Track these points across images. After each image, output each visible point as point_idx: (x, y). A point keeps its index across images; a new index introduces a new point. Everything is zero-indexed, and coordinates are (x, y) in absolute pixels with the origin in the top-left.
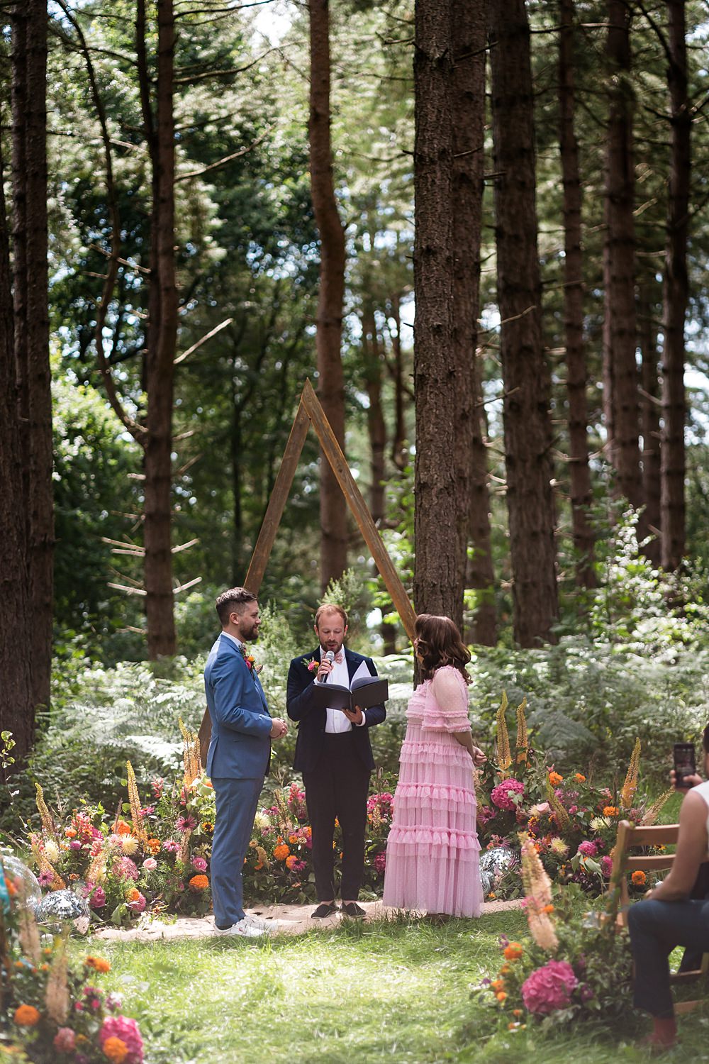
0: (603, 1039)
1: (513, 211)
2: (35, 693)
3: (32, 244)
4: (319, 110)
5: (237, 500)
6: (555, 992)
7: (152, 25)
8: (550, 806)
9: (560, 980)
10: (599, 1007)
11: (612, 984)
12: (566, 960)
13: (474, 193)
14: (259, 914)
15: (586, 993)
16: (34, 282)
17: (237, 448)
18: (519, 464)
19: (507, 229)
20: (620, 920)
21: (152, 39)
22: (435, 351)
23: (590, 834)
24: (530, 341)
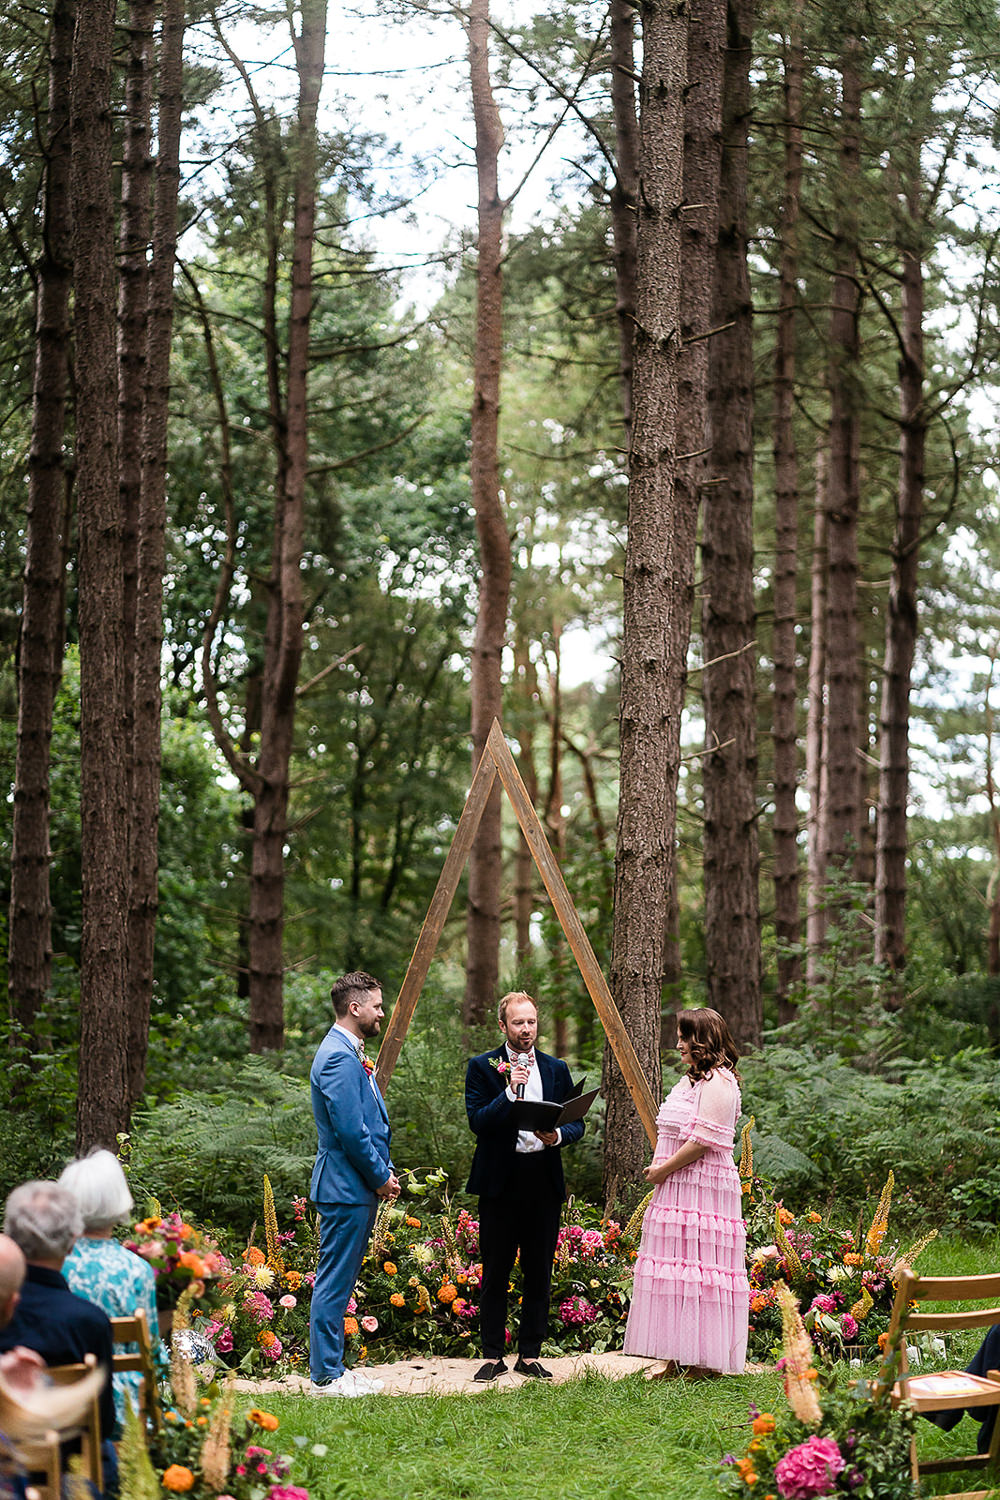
1: (725, 528)
3: (144, 544)
4: (486, 396)
5: (357, 864)
6: (818, 1475)
7: (283, 286)
8: (779, 1249)
9: (824, 1461)
10: (871, 1495)
11: (887, 1467)
12: (831, 1437)
13: (690, 503)
14: (418, 1368)
15: (855, 1477)
16: (147, 590)
17: (359, 800)
18: (722, 832)
19: (716, 547)
21: (282, 305)
22: (646, 690)
23: (827, 1285)
24: (738, 684)
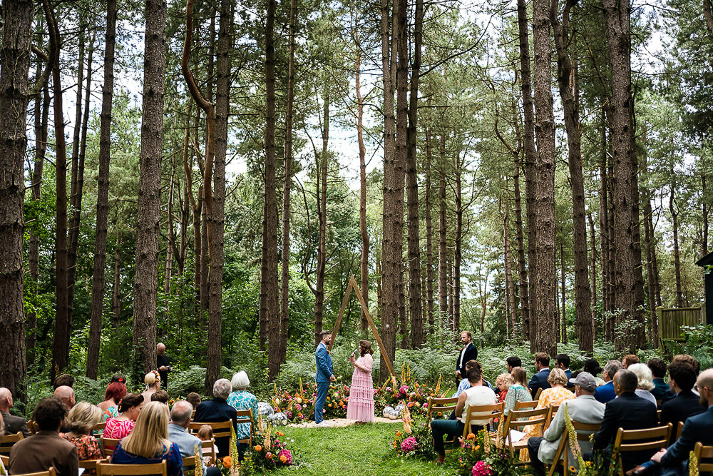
0: (424, 460)
2: (282, 359)
4: (363, 207)
6: (410, 446)
8: (416, 393)
9: (412, 442)
10: (422, 451)
11: (427, 444)
12: (414, 437)
15: (419, 446)
18: (413, 301)
19: (411, 238)
20: (429, 425)
23: (426, 401)
24: (416, 268)
